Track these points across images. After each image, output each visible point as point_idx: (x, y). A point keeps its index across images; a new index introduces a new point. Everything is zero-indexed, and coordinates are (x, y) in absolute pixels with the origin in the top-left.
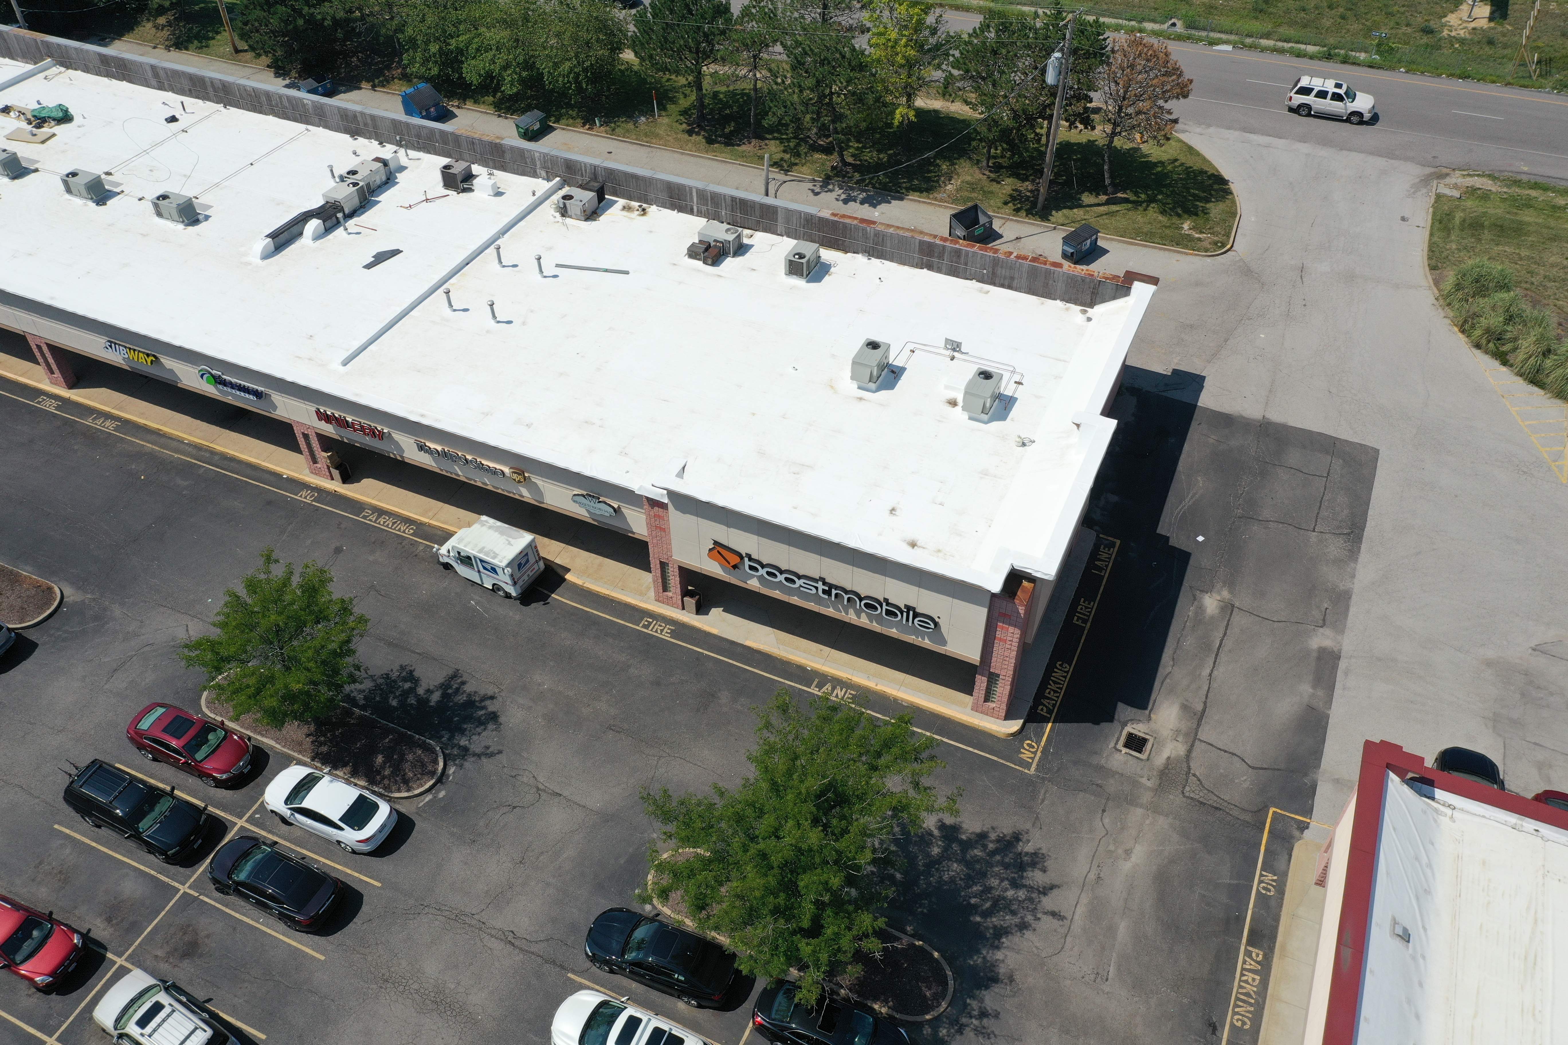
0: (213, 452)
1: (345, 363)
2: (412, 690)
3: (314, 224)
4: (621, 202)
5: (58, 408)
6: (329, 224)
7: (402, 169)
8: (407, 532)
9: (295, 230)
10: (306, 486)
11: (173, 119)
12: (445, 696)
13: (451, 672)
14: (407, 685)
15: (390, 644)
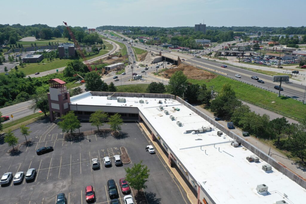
0: (160, 155)
1: (180, 149)
2: (153, 197)
3: (194, 132)
4: (244, 147)
5: (150, 142)
6: (196, 133)
7: (214, 130)
8: (173, 177)
9: (191, 132)
10: (167, 165)
11: (191, 114)
12: (156, 201)
13: (160, 198)
14: (153, 196)
15: (157, 190)
